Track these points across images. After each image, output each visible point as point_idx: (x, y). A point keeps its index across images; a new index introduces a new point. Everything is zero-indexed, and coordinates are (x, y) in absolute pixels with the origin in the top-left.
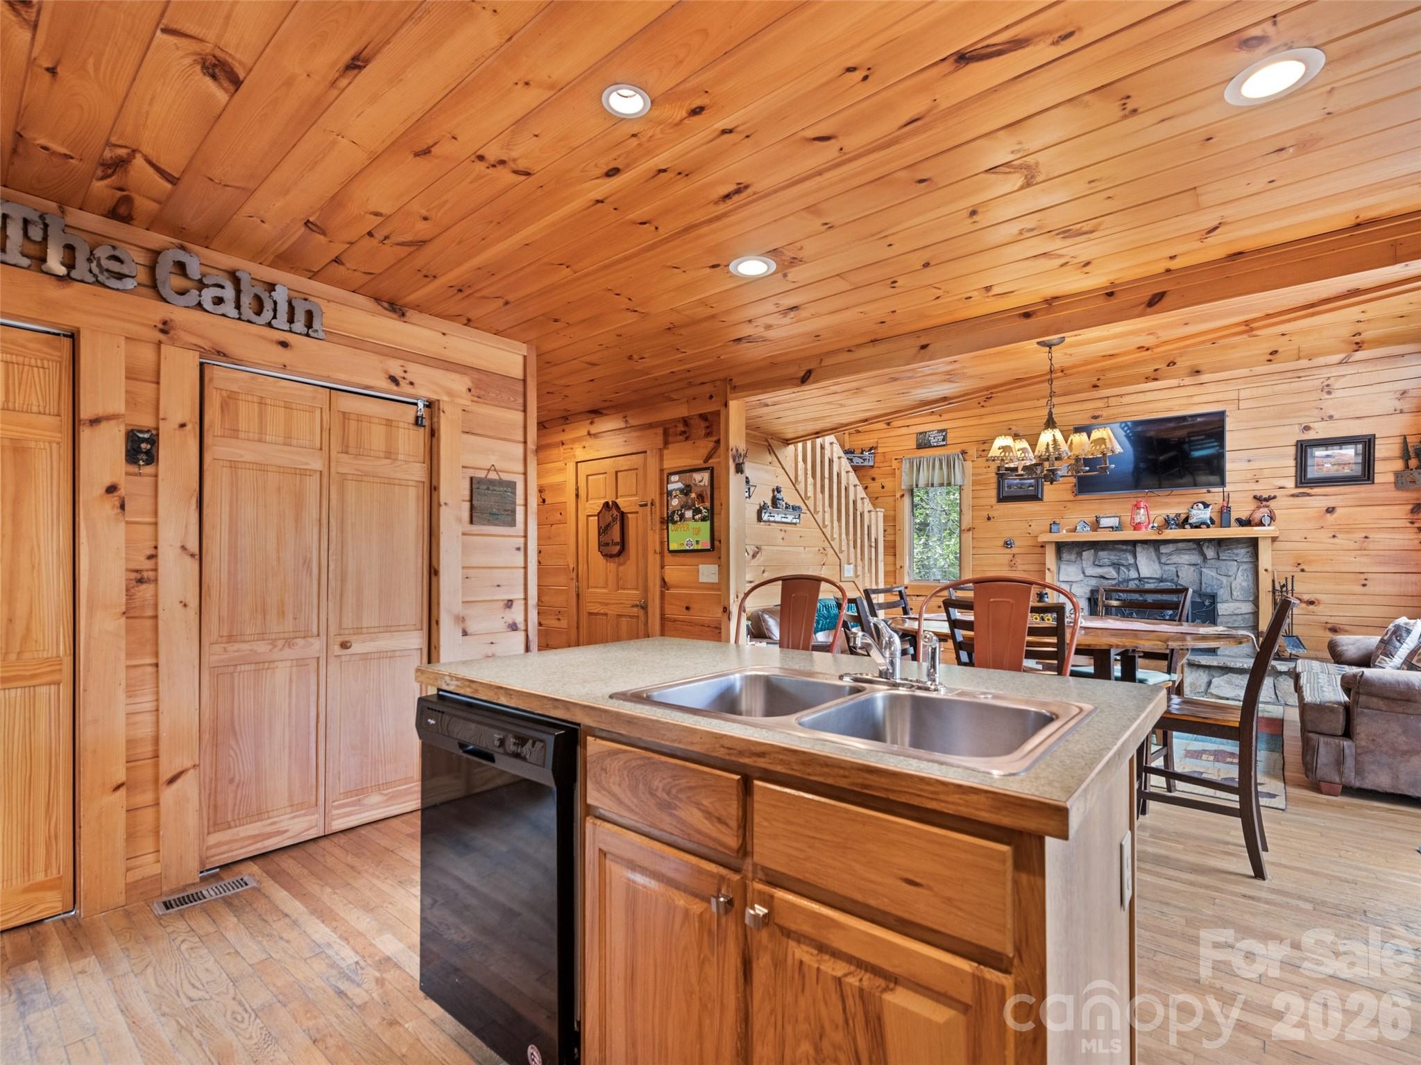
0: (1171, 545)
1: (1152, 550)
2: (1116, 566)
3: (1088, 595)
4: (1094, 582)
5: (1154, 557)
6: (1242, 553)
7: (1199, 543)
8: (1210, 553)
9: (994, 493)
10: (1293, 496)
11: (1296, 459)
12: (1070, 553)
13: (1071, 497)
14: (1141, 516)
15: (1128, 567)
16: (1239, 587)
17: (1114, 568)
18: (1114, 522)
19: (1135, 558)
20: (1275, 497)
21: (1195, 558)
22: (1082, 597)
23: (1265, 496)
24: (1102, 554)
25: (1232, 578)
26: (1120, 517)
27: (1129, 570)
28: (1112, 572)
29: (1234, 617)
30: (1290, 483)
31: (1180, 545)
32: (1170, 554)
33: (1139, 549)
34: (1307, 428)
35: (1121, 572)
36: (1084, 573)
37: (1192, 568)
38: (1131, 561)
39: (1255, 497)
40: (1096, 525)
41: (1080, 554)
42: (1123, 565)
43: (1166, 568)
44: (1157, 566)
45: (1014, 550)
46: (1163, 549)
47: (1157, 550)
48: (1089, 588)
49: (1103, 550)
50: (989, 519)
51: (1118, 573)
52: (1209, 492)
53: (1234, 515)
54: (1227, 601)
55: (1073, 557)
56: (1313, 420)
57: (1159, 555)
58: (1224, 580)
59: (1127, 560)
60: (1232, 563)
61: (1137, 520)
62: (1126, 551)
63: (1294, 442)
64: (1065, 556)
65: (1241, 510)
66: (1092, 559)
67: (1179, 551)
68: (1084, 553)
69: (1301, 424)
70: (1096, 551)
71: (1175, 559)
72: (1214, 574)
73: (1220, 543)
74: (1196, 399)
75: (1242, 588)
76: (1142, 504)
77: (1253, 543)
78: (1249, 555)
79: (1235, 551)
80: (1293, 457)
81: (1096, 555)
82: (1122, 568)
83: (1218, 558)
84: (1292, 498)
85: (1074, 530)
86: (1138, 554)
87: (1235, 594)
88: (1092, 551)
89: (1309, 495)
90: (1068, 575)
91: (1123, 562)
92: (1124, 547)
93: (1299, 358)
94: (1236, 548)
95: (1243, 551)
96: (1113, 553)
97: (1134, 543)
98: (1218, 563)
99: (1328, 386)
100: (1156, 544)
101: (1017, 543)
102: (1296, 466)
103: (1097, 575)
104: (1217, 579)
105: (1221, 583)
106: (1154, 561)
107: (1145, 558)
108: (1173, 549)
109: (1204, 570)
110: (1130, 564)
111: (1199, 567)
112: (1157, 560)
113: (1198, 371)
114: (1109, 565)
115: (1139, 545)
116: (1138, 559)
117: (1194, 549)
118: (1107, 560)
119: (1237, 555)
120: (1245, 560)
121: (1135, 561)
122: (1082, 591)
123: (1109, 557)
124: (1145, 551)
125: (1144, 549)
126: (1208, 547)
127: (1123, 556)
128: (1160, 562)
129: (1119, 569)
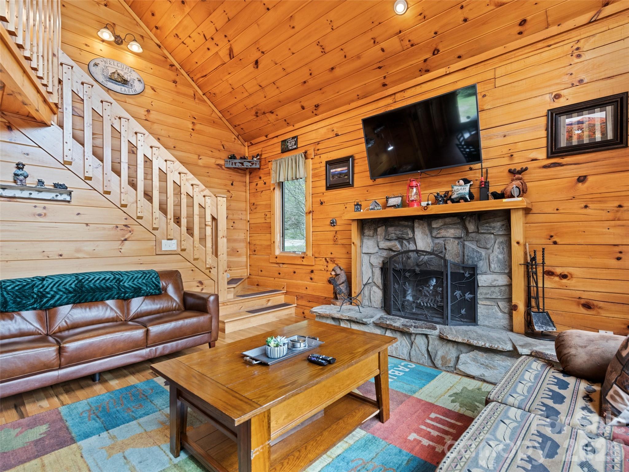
0: (440, 221)
1: (426, 224)
2: (400, 239)
3: (381, 265)
4: (385, 254)
5: (427, 232)
6: (497, 226)
7: (460, 217)
8: (471, 227)
9: (324, 182)
10: (545, 167)
11: (547, 129)
12: (369, 229)
13: (370, 182)
14: (414, 194)
15: (408, 240)
16: (496, 259)
17: (399, 242)
18: (397, 201)
19: (413, 232)
20: (526, 169)
21: (460, 232)
22: (376, 266)
24: (391, 229)
25: (490, 251)
26: (401, 196)
27: (409, 244)
28: (397, 245)
29: (492, 289)
30: (542, 154)
31: (448, 220)
32: (439, 229)
33: (416, 224)
34: (558, 96)
35: (404, 245)
36: (378, 246)
37: (456, 242)
38: (411, 235)
39: (510, 171)
40: (385, 204)
41: (376, 230)
42: (405, 239)
43: (437, 241)
44: (429, 240)
45: (337, 228)
46: (434, 224)
47: (430, 225)
48: (382, 259)
49: (391, 226)
50: (322, 203)
51: (402, 246)
52: (471, 169)
53: (492, 189)
54: (485, 273)
55: (371, 233)
56: (563, 87)
57: (431, 230)
58: (483, 252)
59: (409, 234)
60: (489, 236)
61: (412, 198)
62: (408, 226)
63: (544, 112)
64: (367, 232)
65: (497, 183)
66: (384, 234)
67: (446, 226)
68: (379, 229)
69: (552, 93)
70: (387, 227)
71: (443, 233)
72: (474, 247)
73: (479, 216)
75: (499, 261)
76: (415, 184)
77: (507, 215)
78: (504, 228)
79: (493, 225)
80: (545, 128)
81: (386, 231)
82: (405, 242)
83: (478, 232)
84: (544, 170)
86: (416, 230)
87: (492, 266)
88: (384, 227)
89: (558, 165)
90: (368, 248)
91: (405, 236)
92: (406, 223)
94: (493, 222)
95: (499, 224)
96: (399, 228)
98: (478, 237)
99: (578, 49)
100: (429, 219)
101: (338, 223)
102: (547, 137)
103: (387, 248)
104: (478, 252)
105: (481, 256)
106: (427, 235)
107: (420, 232)
108: (441, 224)
109: (466, 243)
110: (410, 238)
111: (462, 240)
112: (429, 234)
113: (459, 57)
114: (395, 240)
115: (417, 221)
116: (416, 233)
117: (458, 223)
118: (393, 235)
119: (494, 228)
120: (501, 233)
121: (414, 236)
122: (377, 261)
123: (396, 232)
124: (421, 227)
125: (419, 224)
126: (470, 221)
127: (405, 231)
128: (432, 237)
129: (402, 242)
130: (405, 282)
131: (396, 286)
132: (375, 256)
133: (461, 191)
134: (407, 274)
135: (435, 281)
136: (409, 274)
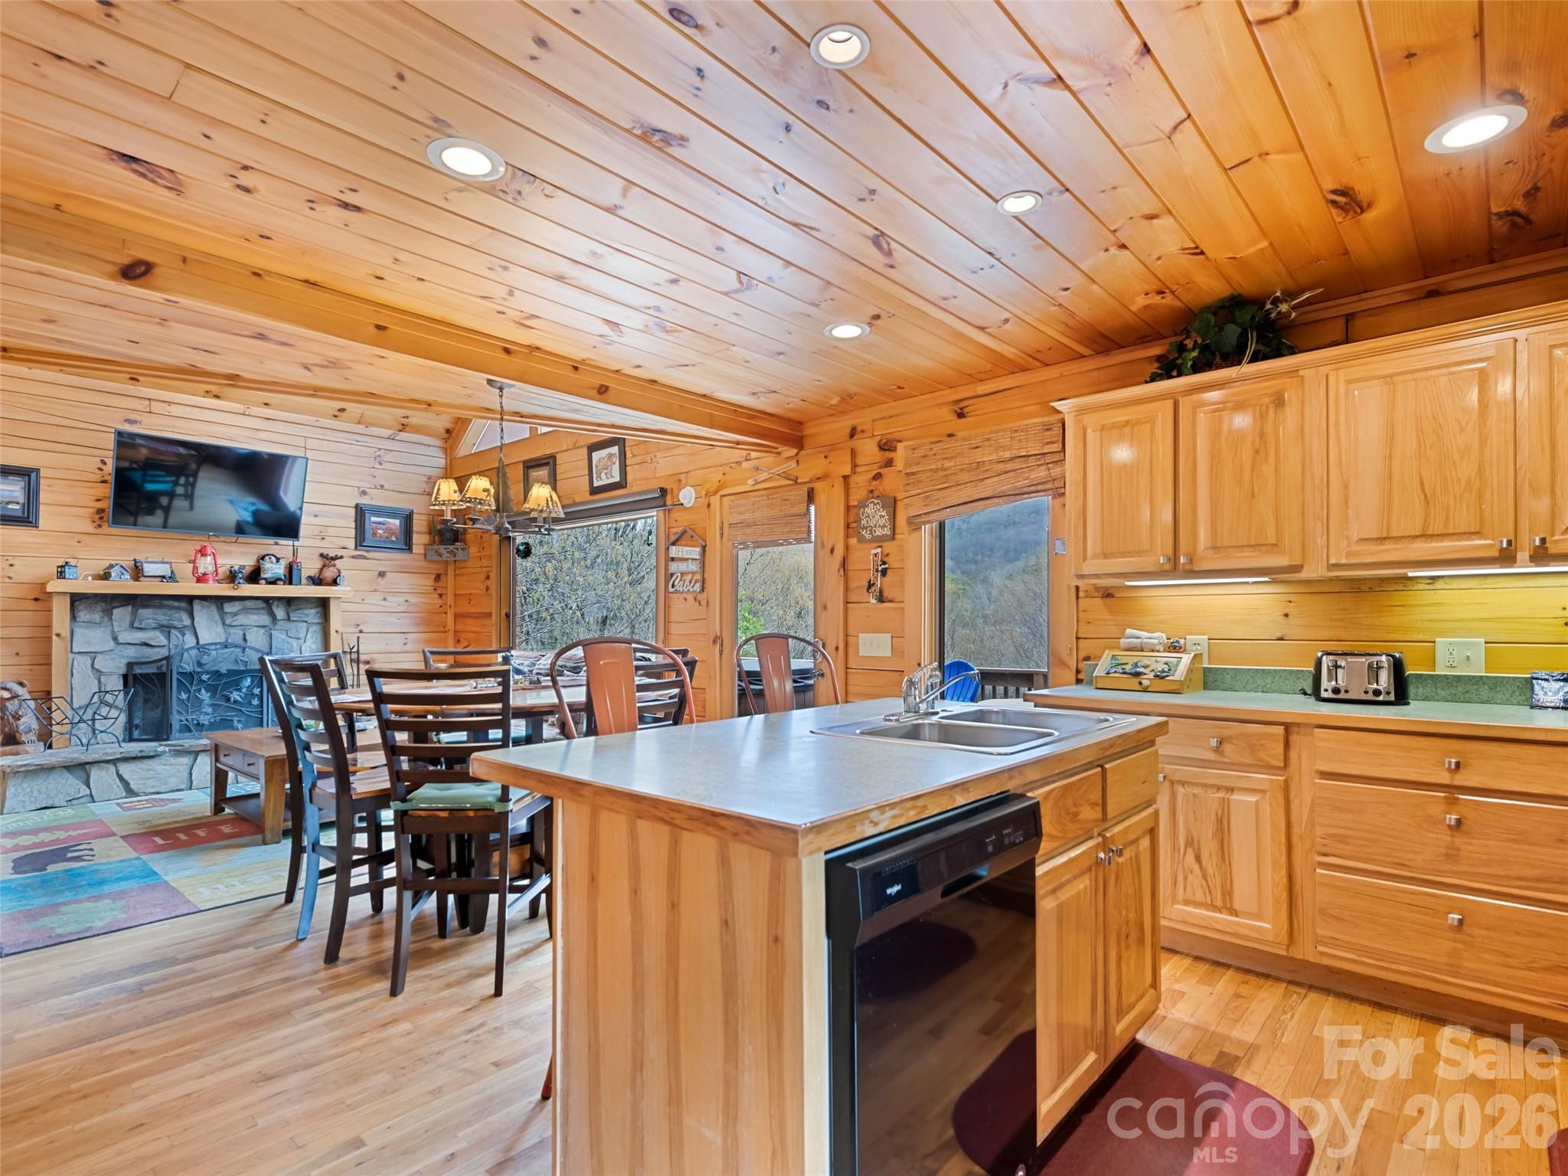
0: (236, 605)
1: (213, 608)
2: (166, 629)
3: (123, 671)
4: (132, 653)
5: (217, 618)
6: (312, 614)
7: (267, 601)
8: (280, 613)
10: (354, 557)
11: (356, 521)
12: (93, 610)
13: (90, 529)
14: (206, 564)
15: (182, 631)
17: (162, 632)
18: (164, 570)
19: (192, 617)
20: (341, 557)
21: (265, 619)
22: (111, 674)
23: (332, 554)
24: (142, 612)
25: (302, 641)
26: (170, 563)
27: (184, 635)
28: (159, 638)
30: (351, 544)
31: (248, 603)
32: (236, 614)
33: (197, 606)
34: (364, 493)
35: (173, 637)
36: (115, 639)
37: (262, 631)
38: (187, 621)
39: (322, 555)
40: (137, 572)
41: (108, 613)
42: (175, 628)
43: (232, 630)
44: (220, 629)
46: (229, 608)
47: (220, 608)
48: (126, 661)
49: (144, 606)
51: (169, 639)
52: (276, 544)
53: (305, 574)
55: (96, 617)
56: (369, 486)
57: (222, 614)
58: (294, 643)
59: (182, 620)
60: (301, 624)
61: (201, 570)
62: (178, 608)
63: (355, 505)
64: (85, 614)
65: (310, 566)
66: (128, 619)
67: (245, 610)
68: (116, 612)
69: (359, 488)
70: (134, 609)
71: (242, 619)
72: (284, 636)
73: (289, 602)
74: (263, 435)
76: (209, 550)
77: (323, 604)
78: (320, 616)
79: (306, 611)
80: (353, 519)
81: (134, 615)
82: (173, 631)
83: (289, 619)
84: (352, 560)
85: (106, 576)
86: (195, 614)
88: (129, 608)
89: (365, 558)
90: (87, 643)
91: (176, 623)
92: (176, 604)
93: (359, 423)
94: (306, 608)
95: (313, 612)
96: (161, 611)
97: (190, 599)
98: (289, 625)
99: (379, 456)
100: (220, 601)
102: (356, 528)
103: (138, 642)
104: (288, 643)
105: (292, 647)
106: (216, 622)
107: (205, 618)
108: (239, 608)
109: (273, 632)
110: (185, 626)
111: (267, 629)
112: (220, 621)
113: (266, 404)
114: (155, 628)
115: (197, 601)
116: (196, 619)
117: (263, 608)
118: (151, 621)
119: (307, 615)
120: (315, 621)
121: (193, 623)
122: (114, 666)
123: (155, 616)
124: (205, 610)
125: (203, 607)
126: (278, 606)
127: (177, 615)
128: (224, 624)
129: (169, 632)
130: (200, 689)
131: (184, 696)
132: (107, 657)
133: (276, 571)
134: (205, 677)
135: (249, 680)
136: (208, 676)
